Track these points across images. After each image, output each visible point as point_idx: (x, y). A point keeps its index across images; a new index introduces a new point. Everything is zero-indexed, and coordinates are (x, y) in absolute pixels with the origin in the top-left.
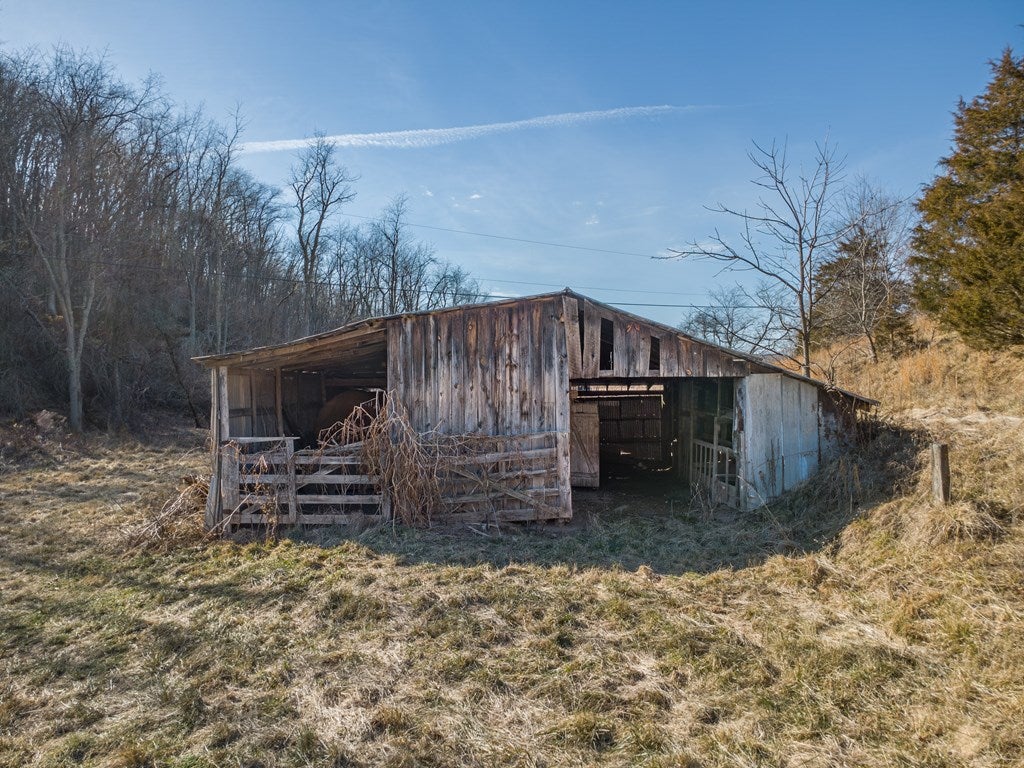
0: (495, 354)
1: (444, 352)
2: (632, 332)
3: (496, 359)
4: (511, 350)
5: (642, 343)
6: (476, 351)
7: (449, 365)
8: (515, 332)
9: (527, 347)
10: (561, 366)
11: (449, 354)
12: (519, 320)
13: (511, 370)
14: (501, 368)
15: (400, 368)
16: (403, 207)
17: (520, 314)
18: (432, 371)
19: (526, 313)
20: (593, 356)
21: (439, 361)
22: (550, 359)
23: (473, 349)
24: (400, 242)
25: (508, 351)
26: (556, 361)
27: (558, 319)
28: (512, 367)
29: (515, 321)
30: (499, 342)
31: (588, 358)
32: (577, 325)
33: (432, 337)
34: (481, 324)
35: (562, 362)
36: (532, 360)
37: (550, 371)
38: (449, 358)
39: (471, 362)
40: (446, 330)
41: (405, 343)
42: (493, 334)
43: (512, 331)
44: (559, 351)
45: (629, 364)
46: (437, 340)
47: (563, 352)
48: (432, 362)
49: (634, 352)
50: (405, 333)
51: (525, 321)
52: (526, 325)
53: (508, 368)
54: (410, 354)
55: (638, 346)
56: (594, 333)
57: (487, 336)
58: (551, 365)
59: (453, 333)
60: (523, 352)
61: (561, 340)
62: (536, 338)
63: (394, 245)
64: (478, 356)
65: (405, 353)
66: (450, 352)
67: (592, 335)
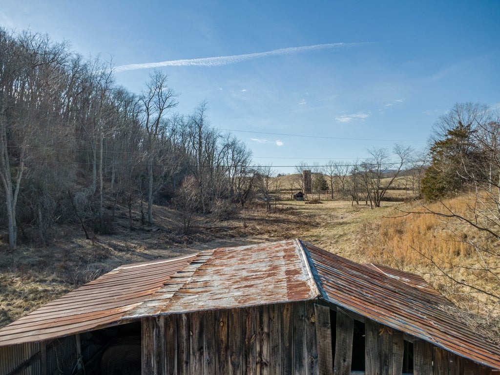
0: (246, 350)
1: (196, 347)
2: (385, 336)
3: (246, 357)
4: (261, 348)
5: (395, 347)
6: (227, 348)
7: (200, 360)
8: (266, 330)
9: (277, 346)
10: (312, 367)
11: (200, 349)
12: (270, 319)
13: (262, 368)
14: (252, 365)
15: (153, 362)
16: (205, 107)
17: (271, 313)
18: (184, 365)
19: (276, 312)
20: (344, 361)
21: (191, 357)
22: (300, 358)
23: (223, 346)
24: (203, 126)
25: (258, 349)
26: (306, 361)
27: (309, 319)
28: (263, 365)
29: (265, 319)
30: (249, 340)
31: (339, 363)
32: (329, 332)
33: (184, 332)
34: (233, 322)
35: (312, 362)
36: (282, 359)
37: (300, 371)
38: (201, 354)
39: (222, 359)
40: (198, 326)
41: (158, 336)
42: (244, 332)
43: (262, 329)
44: (309, 351)
45: (381, 369)
46: (189, 336)
47: (314, 352)
48: (184, 356)
49: (386, 356)
50: (158, 327)
51: (275, 320)
52: (277, 326)
53: (258, 366)
54: (163, 348)
55: (391, 350)
56: (347, 339)
57: (238, 333)
58: (301, 365)
59: (205, 330)
60: (274, 351)
61: (311, 340)
62: (286, 337)
63: (200, 128)
64: (229, 353)
65: (159, 347)
66: (202, 348)
67: (344, 341)
